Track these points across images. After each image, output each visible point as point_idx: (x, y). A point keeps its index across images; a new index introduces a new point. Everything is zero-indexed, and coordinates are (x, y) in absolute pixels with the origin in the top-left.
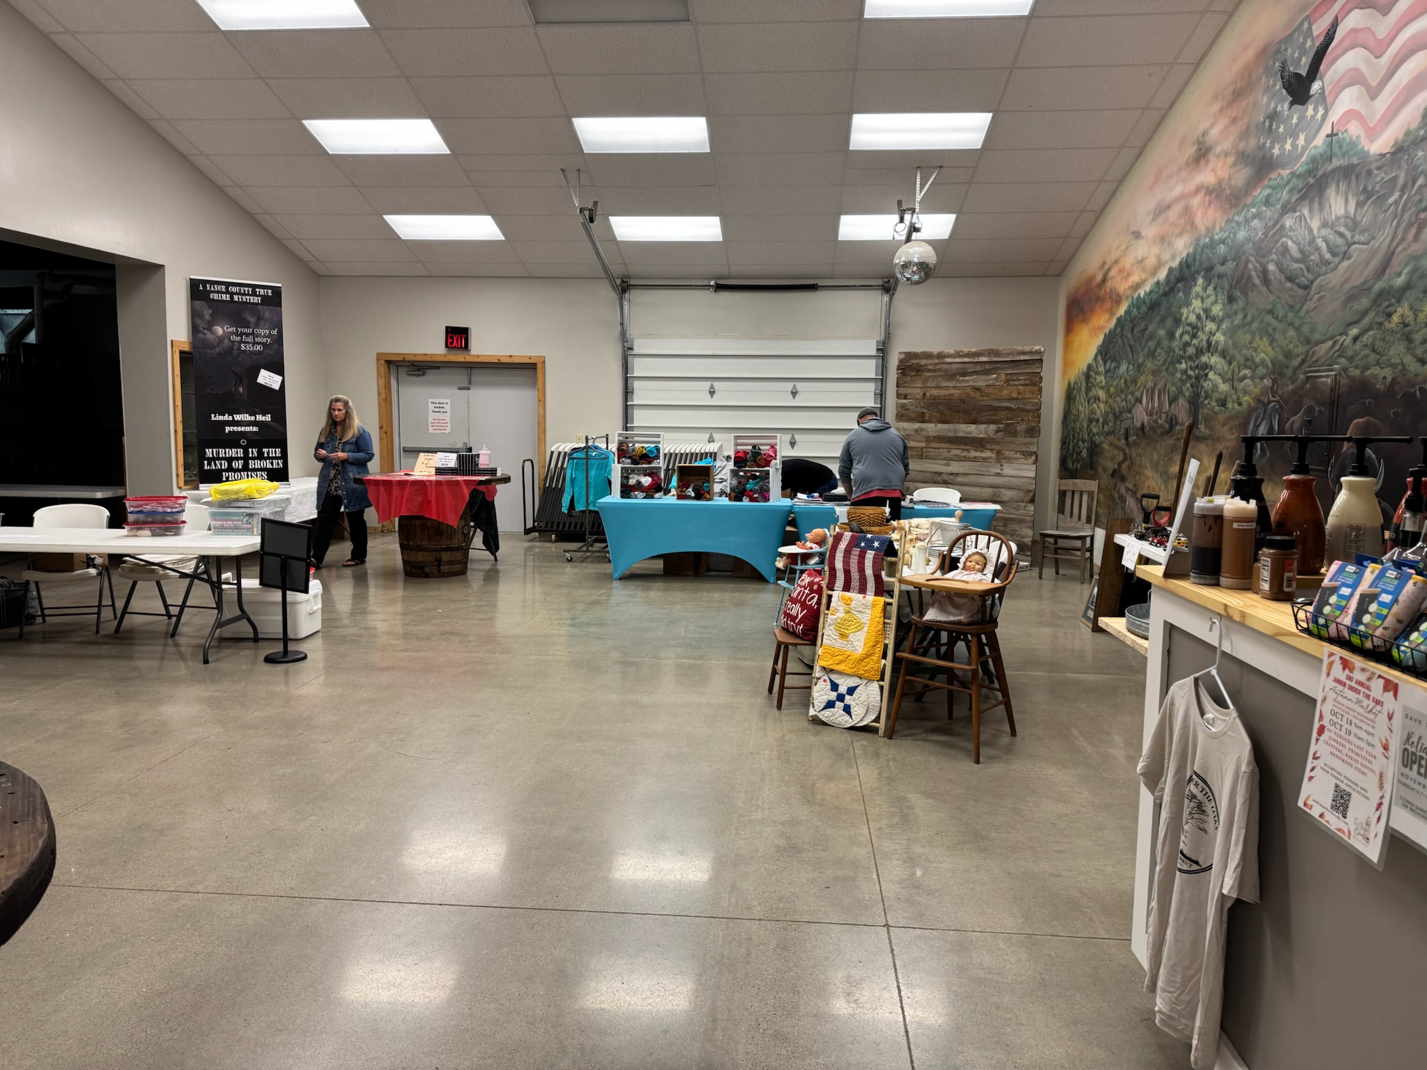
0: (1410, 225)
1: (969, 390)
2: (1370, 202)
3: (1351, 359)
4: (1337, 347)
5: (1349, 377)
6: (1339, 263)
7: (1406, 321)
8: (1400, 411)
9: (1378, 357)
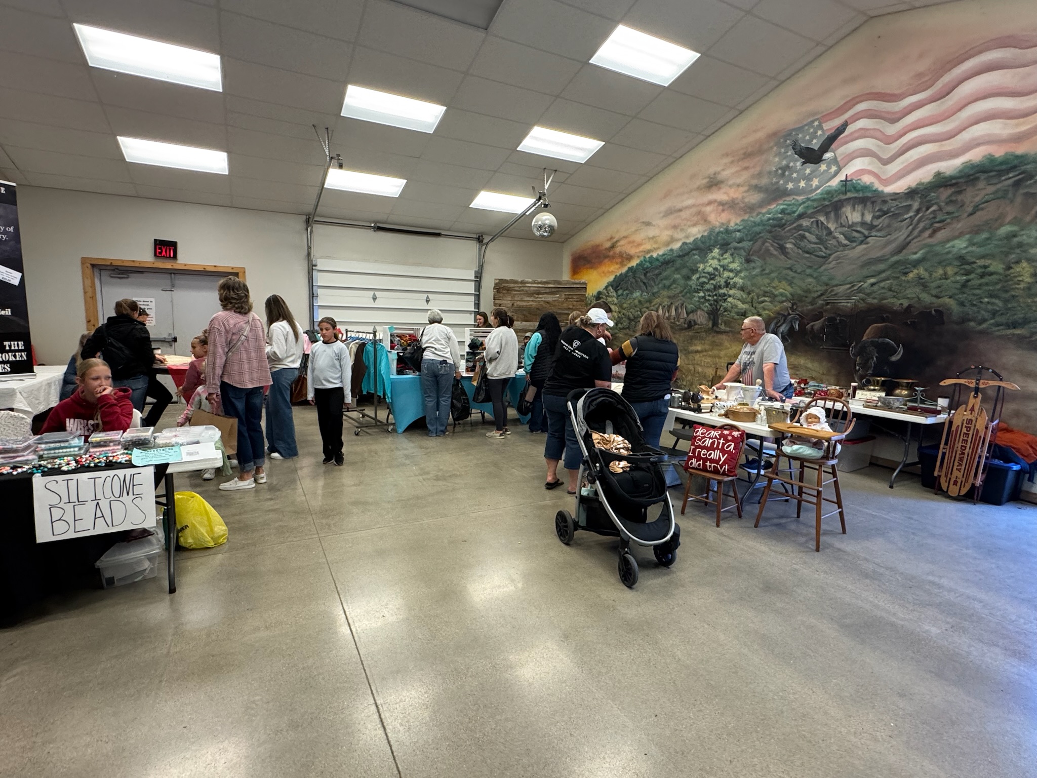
0: (924, 229)
1: (542, 303)
2: (886, 216)
3: (868, 295)
4: (856, 288)
5: (868, 304)
6: (856, 246)
7: (922, 277)
8: (916, 320)
9: (895, 294)
